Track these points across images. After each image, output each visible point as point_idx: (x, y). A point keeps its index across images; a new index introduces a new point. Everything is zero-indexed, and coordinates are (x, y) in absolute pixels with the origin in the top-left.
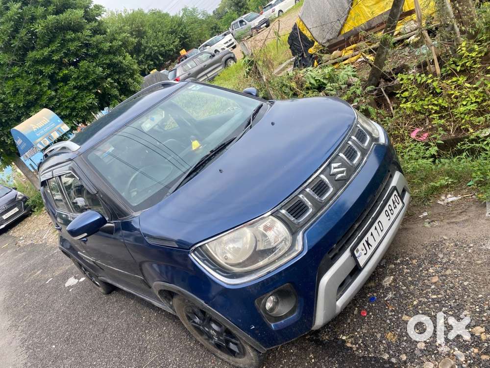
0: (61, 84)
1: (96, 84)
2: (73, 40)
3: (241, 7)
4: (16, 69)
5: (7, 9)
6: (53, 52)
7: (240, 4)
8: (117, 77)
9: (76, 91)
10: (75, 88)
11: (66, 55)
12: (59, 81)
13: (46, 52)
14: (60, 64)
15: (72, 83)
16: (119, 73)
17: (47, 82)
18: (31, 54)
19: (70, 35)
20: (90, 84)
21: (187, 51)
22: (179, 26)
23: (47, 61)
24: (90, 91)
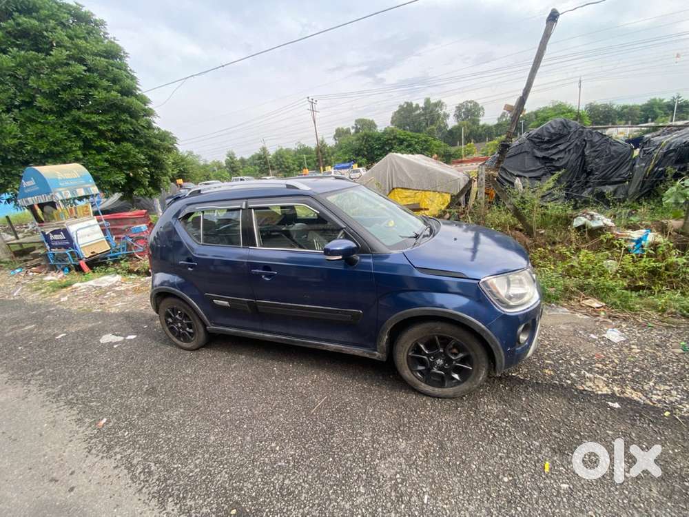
0: (94, 152)
1: (131, 167)
2: (125, 122)
3: (234, 171)
4: (51, 118)
5: (68, 64)
6: (102, 121)
7: (235, 169)
8: (153, 170)
9: (106, 164)
10: (107, 160)
11: (112, 130)
12: (92, 148)
13: (95, 118)
14: (101, 135)
15: (106, 156)
16: (156, 168)
17: (79, 144)
18: (75, 112)
19: (124, 117)
20: (125, 164)
21: (184, 182)
22: (182, 161)
23: (90, 126)
24: (122, 170)
